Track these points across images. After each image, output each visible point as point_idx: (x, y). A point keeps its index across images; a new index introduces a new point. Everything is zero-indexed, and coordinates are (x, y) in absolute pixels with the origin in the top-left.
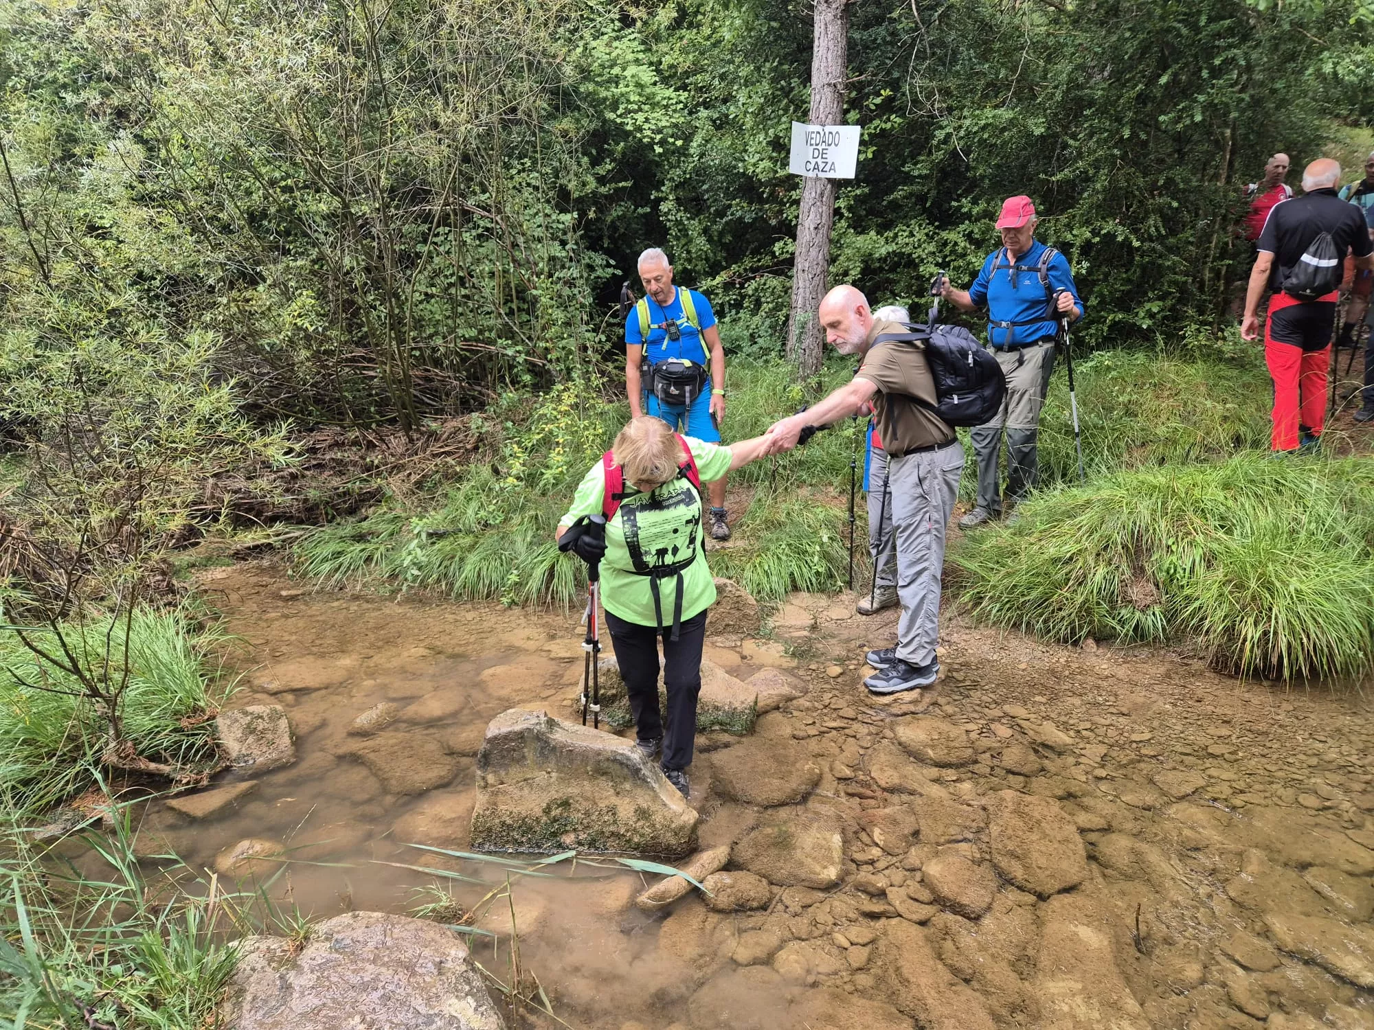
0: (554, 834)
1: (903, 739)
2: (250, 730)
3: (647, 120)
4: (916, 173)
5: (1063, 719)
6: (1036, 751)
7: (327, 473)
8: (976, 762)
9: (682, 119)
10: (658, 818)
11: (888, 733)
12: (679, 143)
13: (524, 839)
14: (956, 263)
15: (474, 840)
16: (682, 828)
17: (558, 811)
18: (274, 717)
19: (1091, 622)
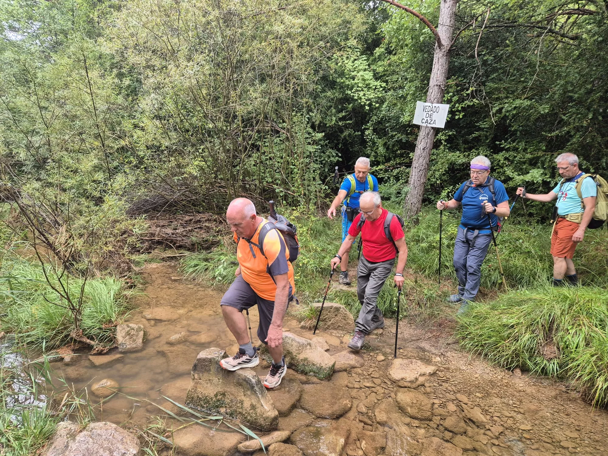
0: (217, 407)
1: (399, 400)
2: (128, 334)
3: (364, 95)
4: (483, 126)
5: (487, 408)
6: (466, 422)
7: (203, 231)
8: (431, 420)
9: (381, 95)
10: (258, 411)
11: (393, 395)
12: (377, 105)
13: (205, 406)
14: (499, 170)
15: (186, 401)
16: (267, 418)
17: (220, 397)
18: (139, 329)
19: (518, 361)
